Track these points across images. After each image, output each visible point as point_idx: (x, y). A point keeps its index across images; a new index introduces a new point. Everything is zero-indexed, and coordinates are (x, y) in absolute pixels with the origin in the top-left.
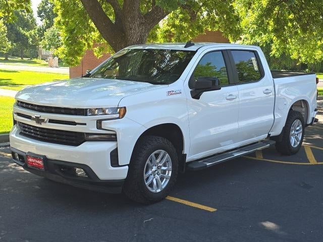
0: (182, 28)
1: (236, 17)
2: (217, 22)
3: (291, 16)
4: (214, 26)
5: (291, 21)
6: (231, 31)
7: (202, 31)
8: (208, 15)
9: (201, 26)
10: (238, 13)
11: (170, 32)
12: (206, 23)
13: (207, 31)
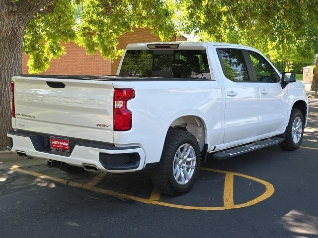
0: (102, 24)
1: (164, 10)
2: (144, 18)
3: (225, 9)
4: (142, 22)
5: (225, 13)
6: (161, 28)
7: (129, 28)
8: (134, 9)
9: (127, 22)
10: (167, 6)
11: (90, 29)
12: (131, 18)
13: (134, 28)
